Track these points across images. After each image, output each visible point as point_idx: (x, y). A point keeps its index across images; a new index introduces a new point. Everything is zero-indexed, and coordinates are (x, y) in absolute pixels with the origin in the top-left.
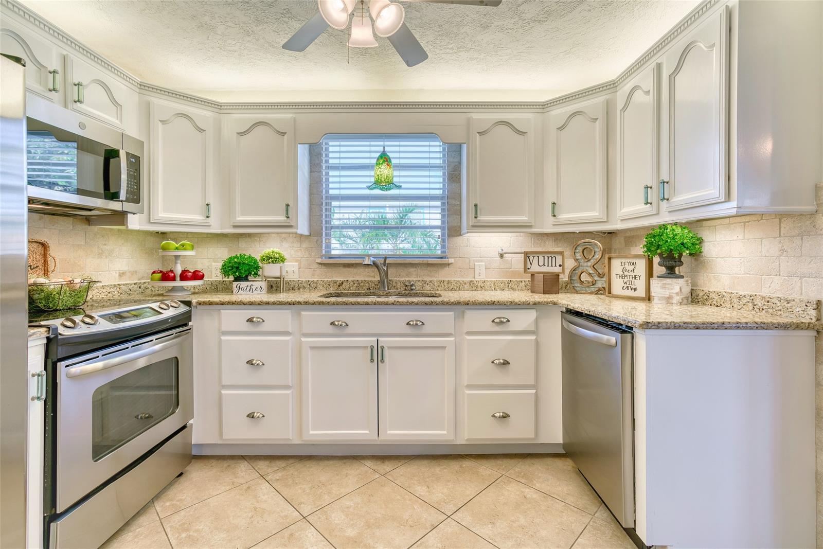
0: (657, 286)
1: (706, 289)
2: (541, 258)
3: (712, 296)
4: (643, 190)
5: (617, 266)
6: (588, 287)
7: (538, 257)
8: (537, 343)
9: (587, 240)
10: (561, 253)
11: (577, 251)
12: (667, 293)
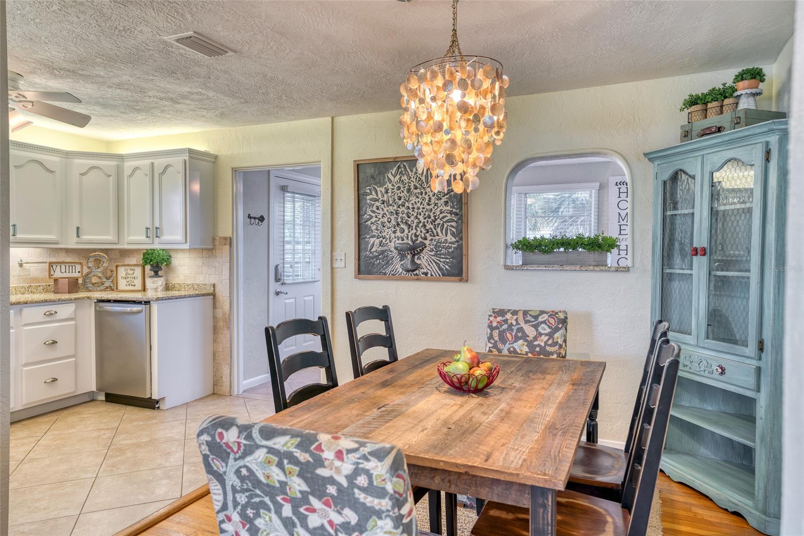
0: (149, 282)
1: (173, 282)
2: (63, 267)
3: (176, 285)
4: (144, 230)
5: (122, 272)
6: (99, 286)
7: (61, 266)
8: (76, 326)
9: (97, 253)
10: (80, 263)
11: (90, 261)
12: (155, 286)
